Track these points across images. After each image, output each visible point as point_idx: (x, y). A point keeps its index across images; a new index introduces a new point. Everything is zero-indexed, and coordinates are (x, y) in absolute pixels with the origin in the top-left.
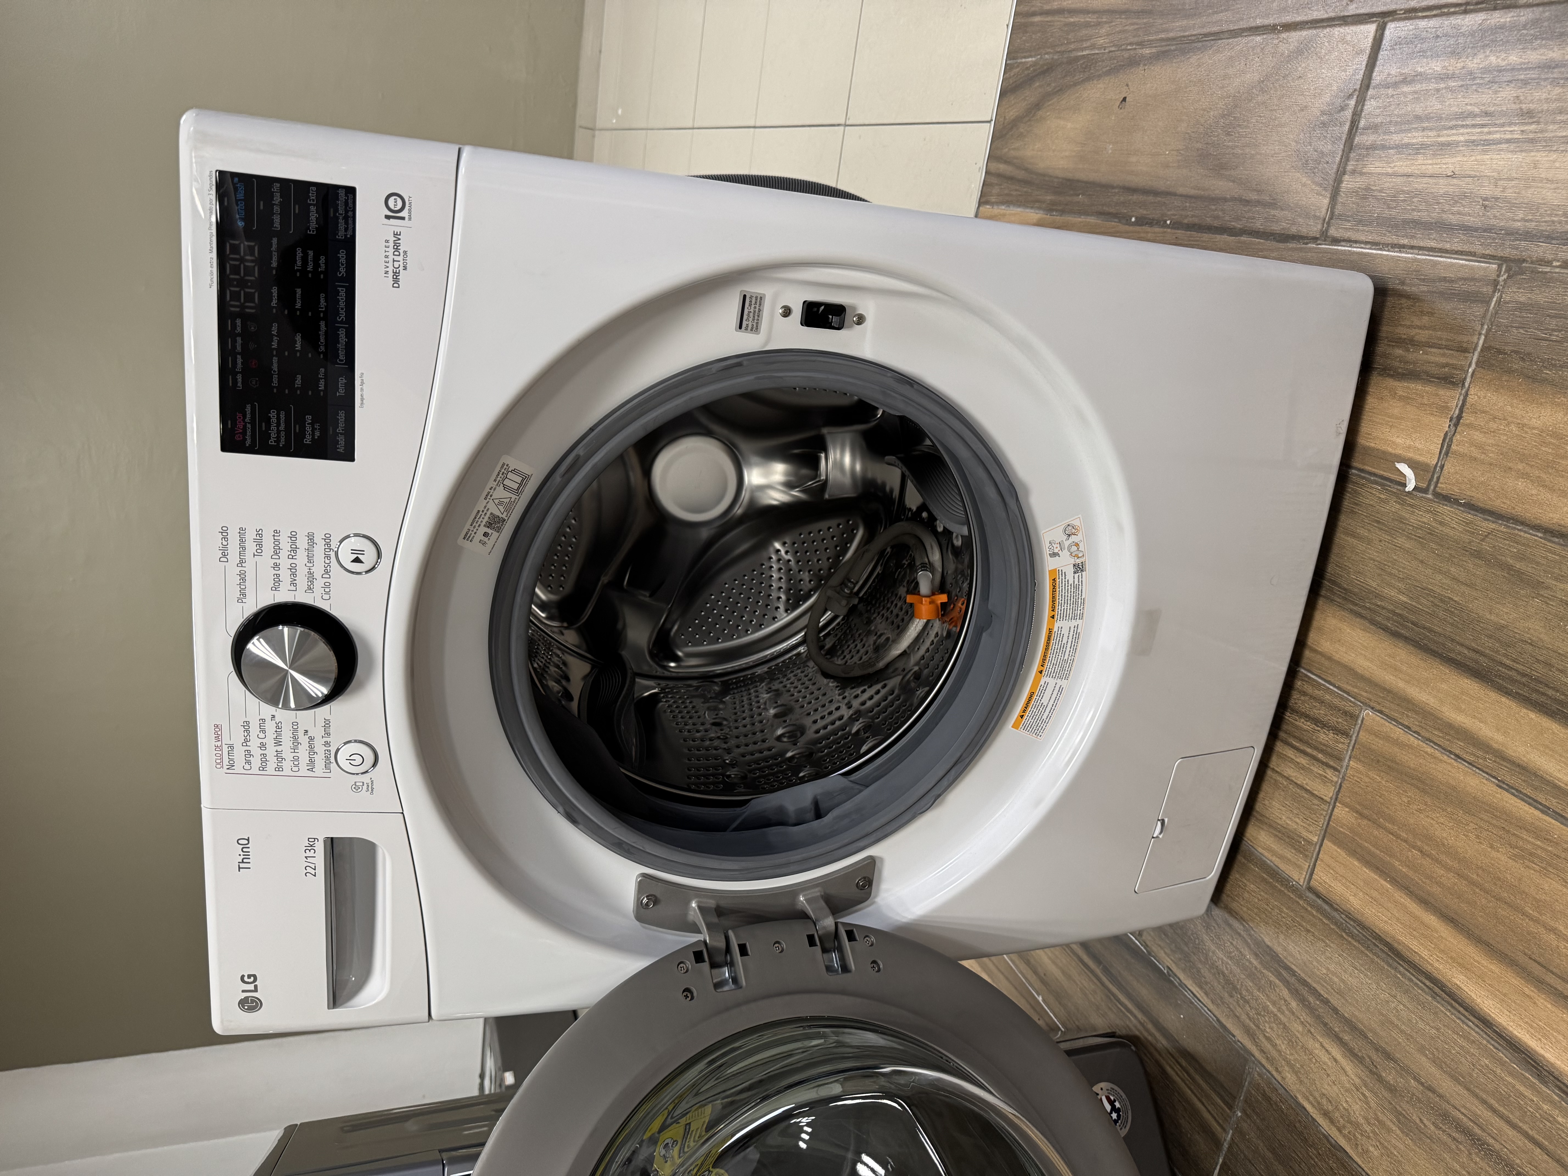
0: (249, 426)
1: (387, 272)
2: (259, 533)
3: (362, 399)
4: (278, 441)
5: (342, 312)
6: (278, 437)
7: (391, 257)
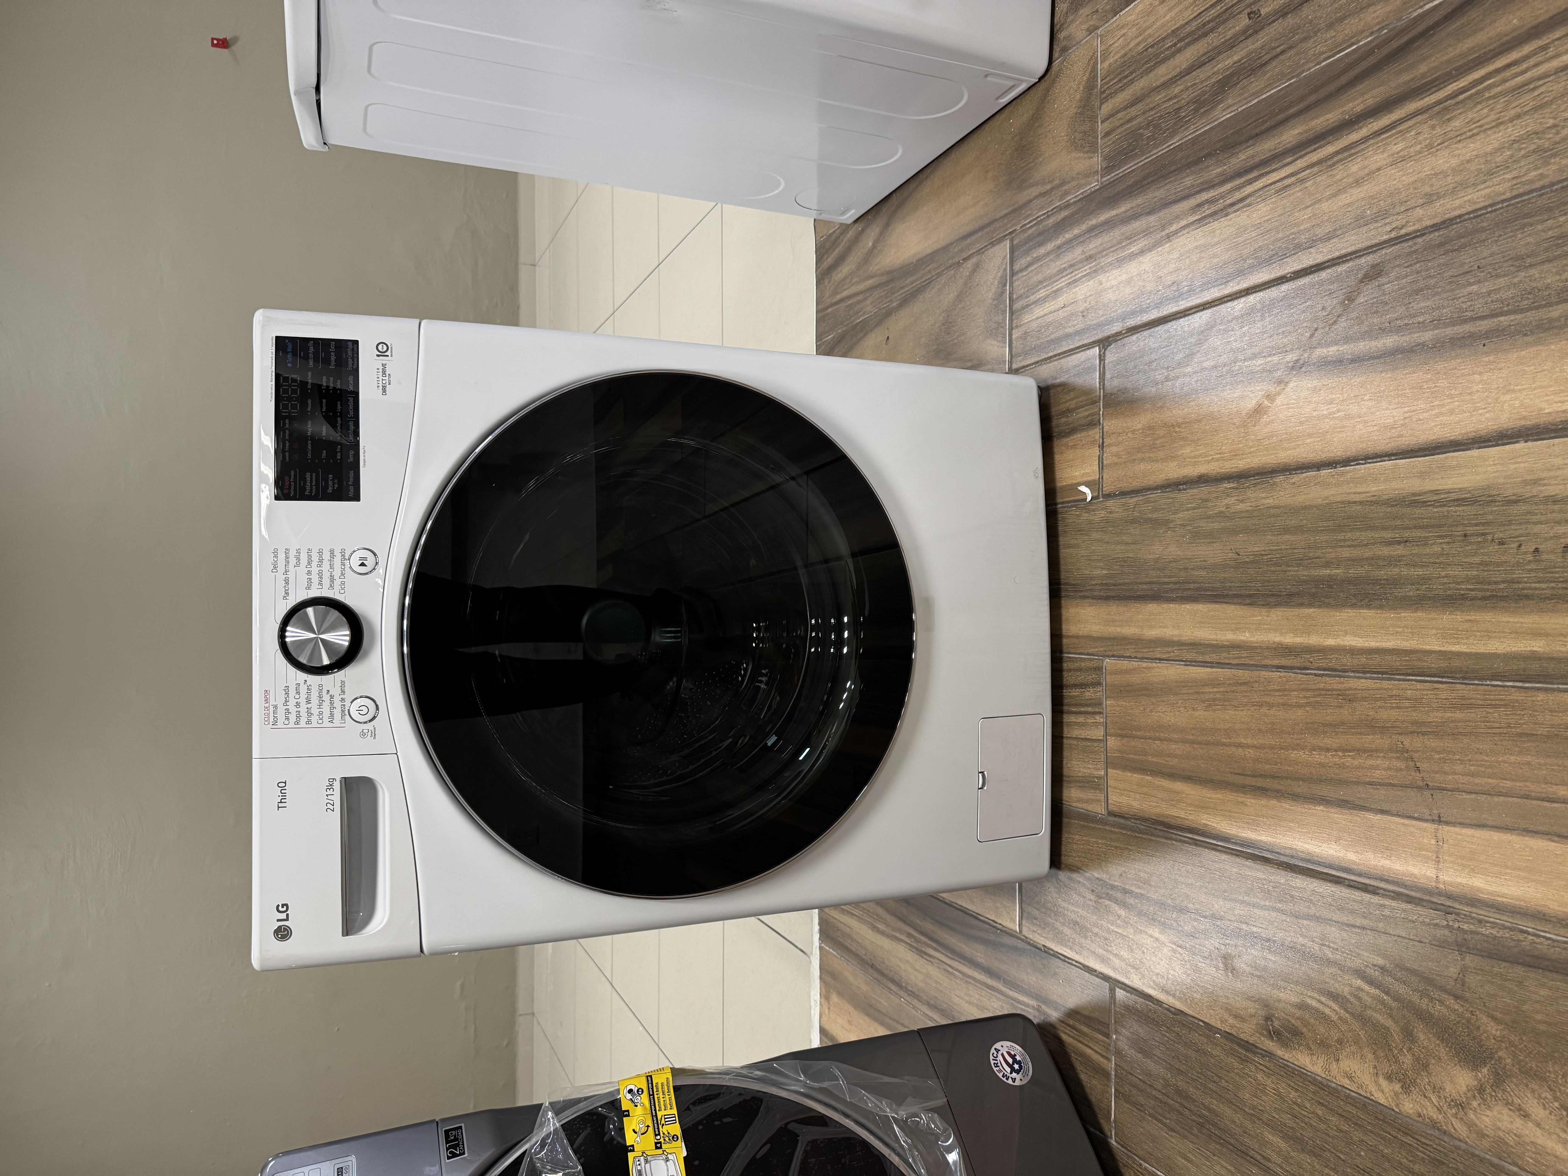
0: (292, 483)
1: (378, 387)
2: (298, 551)
3: (365, 462)
4: (311, 492)
5: (351, 411)
6: (311, 490)
7: (381, 378)
